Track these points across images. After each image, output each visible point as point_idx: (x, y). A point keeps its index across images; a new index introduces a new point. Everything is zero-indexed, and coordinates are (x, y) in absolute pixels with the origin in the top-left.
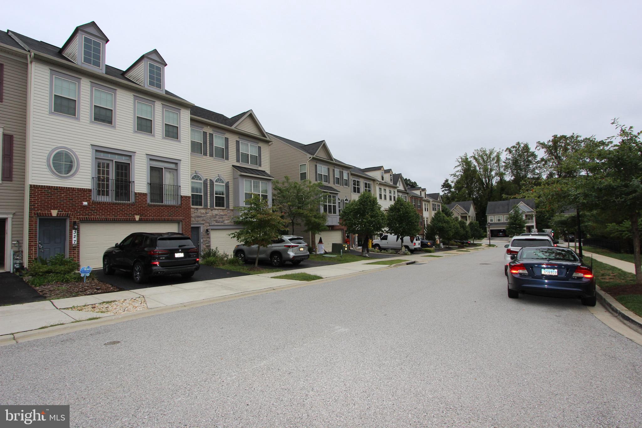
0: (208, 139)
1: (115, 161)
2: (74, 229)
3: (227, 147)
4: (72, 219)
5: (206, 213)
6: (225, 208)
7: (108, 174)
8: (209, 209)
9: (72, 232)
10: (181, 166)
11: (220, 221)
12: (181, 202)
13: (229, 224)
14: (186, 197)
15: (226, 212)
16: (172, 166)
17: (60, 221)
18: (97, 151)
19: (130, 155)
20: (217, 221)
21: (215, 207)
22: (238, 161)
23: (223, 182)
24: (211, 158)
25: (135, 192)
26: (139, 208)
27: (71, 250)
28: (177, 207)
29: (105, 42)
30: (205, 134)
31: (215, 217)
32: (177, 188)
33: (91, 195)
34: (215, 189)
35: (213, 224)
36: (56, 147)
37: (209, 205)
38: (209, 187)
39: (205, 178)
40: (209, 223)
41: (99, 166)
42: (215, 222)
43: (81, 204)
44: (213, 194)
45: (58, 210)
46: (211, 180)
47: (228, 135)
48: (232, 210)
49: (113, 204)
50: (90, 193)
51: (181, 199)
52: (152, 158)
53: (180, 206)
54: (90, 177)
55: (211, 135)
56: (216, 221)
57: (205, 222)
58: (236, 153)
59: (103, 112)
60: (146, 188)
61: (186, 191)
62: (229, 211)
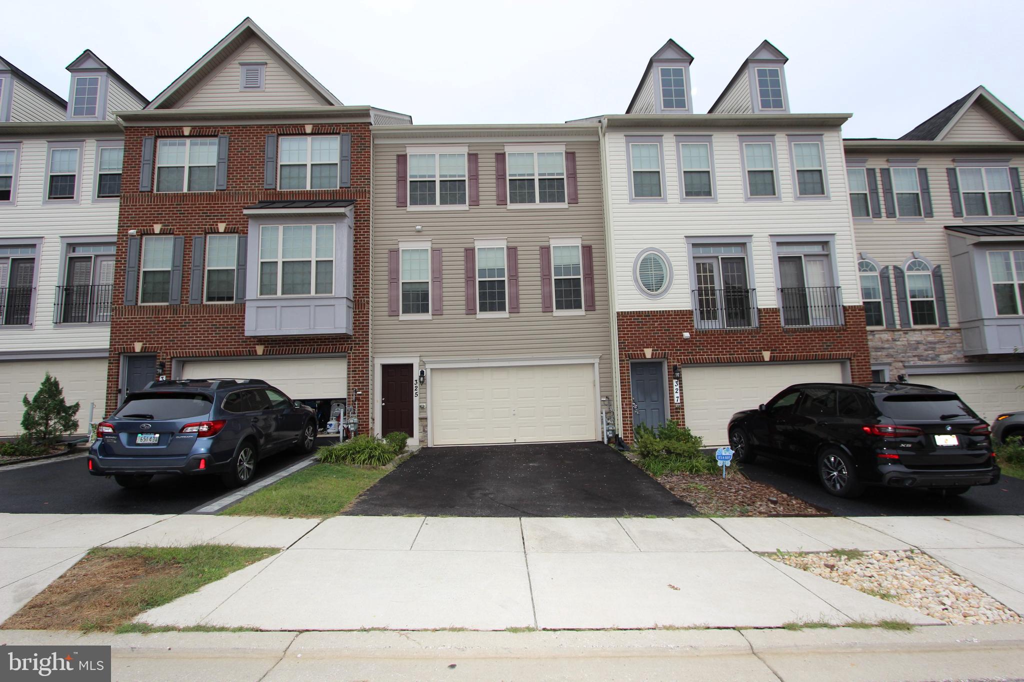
0: (879, 183)
1: (722, 258)
2: (675, 378)
3: (926, 189)
4: (671, 362)
5: (894, 340)
6: (937, 326)
7: (712, 282)
8: (899, 330)
9: (673, 384)
10: (837, 246)
11: (927, 356)
12: (845, 319)
13: (953, 362)
14: (853, 308)
15: (941, 336)
16: (817, 249)
17: (655, 366)
18: (694, 245)
19: (742, 244)
20: (922, 356)
21: (913, 326)
22: (957, 213)
23: (925, 268)
24: (892, 221)
25: (759, 307)
26: (769, 336)
27: (673, 412)
28: (837, 331)
29: (688, 64)
30: (871, 172)
31: (916, 349)
32: (833, 291)
33: (693, 321)
34: (909, 285)
35: (912, 363)
36: (642, 250)
37: (898, 322)
38: (893, 284)
39: (882, 265)
40: (902, 362)
41: (698, 271)
42: (916, 359)
43: (680, 336)
44: (906, 297)
45: (653, 347)
46: (895, 268)
47: (924, 162)
48: (957, 330)
49: (728, 333)
50: (691, 318)
51: (845, 314)
52: (781, 242)
53: (844, 329)
54: (689, 291)
55: (886, 172)
56: (920, 358)
57: (893, 359)
58: (949, 198)
59: (696, 179)
60: (775, 298)
61: (852, 297)
62: (949, 333)
